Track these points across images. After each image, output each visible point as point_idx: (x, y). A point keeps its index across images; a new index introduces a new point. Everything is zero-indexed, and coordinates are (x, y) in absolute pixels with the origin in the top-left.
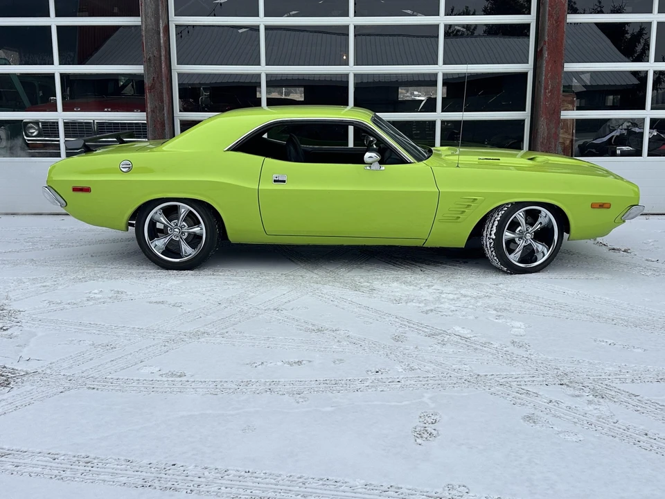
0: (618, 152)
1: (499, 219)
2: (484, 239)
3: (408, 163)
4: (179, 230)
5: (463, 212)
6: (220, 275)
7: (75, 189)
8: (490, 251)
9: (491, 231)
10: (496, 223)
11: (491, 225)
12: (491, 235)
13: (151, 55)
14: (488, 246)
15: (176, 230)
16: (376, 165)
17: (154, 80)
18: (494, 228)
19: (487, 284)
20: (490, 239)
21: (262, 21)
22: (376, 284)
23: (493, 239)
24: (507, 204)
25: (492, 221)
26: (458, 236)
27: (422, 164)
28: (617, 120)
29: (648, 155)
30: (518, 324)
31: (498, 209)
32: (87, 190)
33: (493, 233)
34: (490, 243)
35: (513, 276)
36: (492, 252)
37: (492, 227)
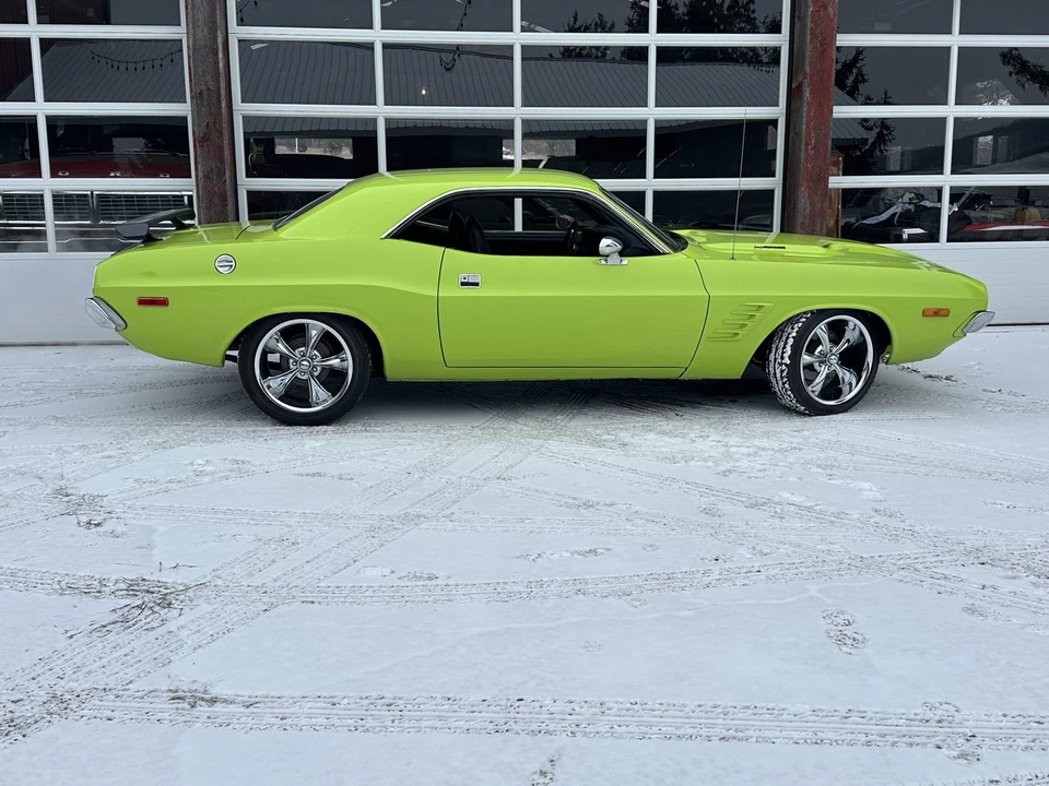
0: (905, 236)
1: (794, 334)
2: (772, 365)
3: (659, 254)
4: (307, 363)
5: (743, 325)
6: (378, 431)
7: (143, 302)
8: (780, 383)
9: (783, 353)
10: (791, 341)
11: (782, 344)
12: (782, 358)
13: (204, 88)
14: (778, 375)
15: (305, 363)
16: (615, 258)
17: (207, 126)
18: (788, 349)
19: (786, 430)
20: (781, 364)
21: (378, 35)
22: (624, 436)
23: (786, 365)
24: (805, 313)
25: (784, 338)
26: (732, 362)
27: (680, 256)
28: (895, 190)
29: (948, 241)
30: (866, 485)
31: (791, 321)
32: (163, 302)
33: (786, 355)
34: (782, 371)
35: (814, 418)
36: (784, 384)
37: (784, 347)
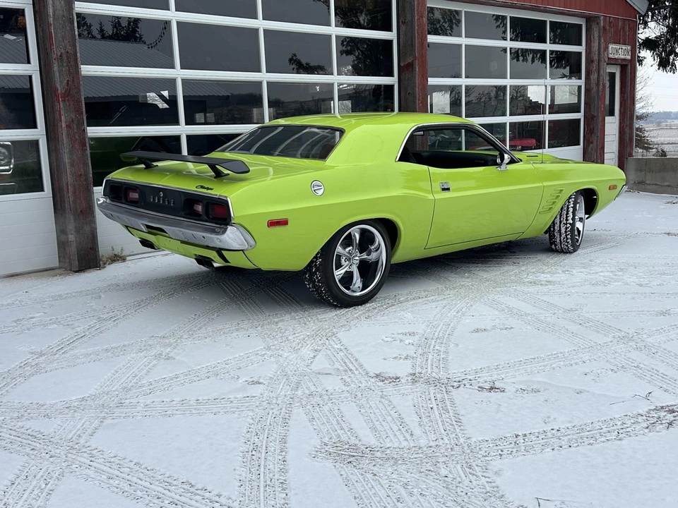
1: (572, 206)
2: (557, 225)
5: (554, 202)
7: (272, 224)
9: (567, 217)
10: (571, 210)
12: (567, 220)
13: (63, 51)
14: (563, 231)
15: (356, 258)
16: (506, 167)
17: (68, 83)
18: (571, 214)
20: (566, 224)
21: (173, 16)
23: (570, 224)
25: (566, 209)
32: (284, 223)
33: (570, 218)
34: (566, 228)
35: (575, 254)
37: (567, 214)
